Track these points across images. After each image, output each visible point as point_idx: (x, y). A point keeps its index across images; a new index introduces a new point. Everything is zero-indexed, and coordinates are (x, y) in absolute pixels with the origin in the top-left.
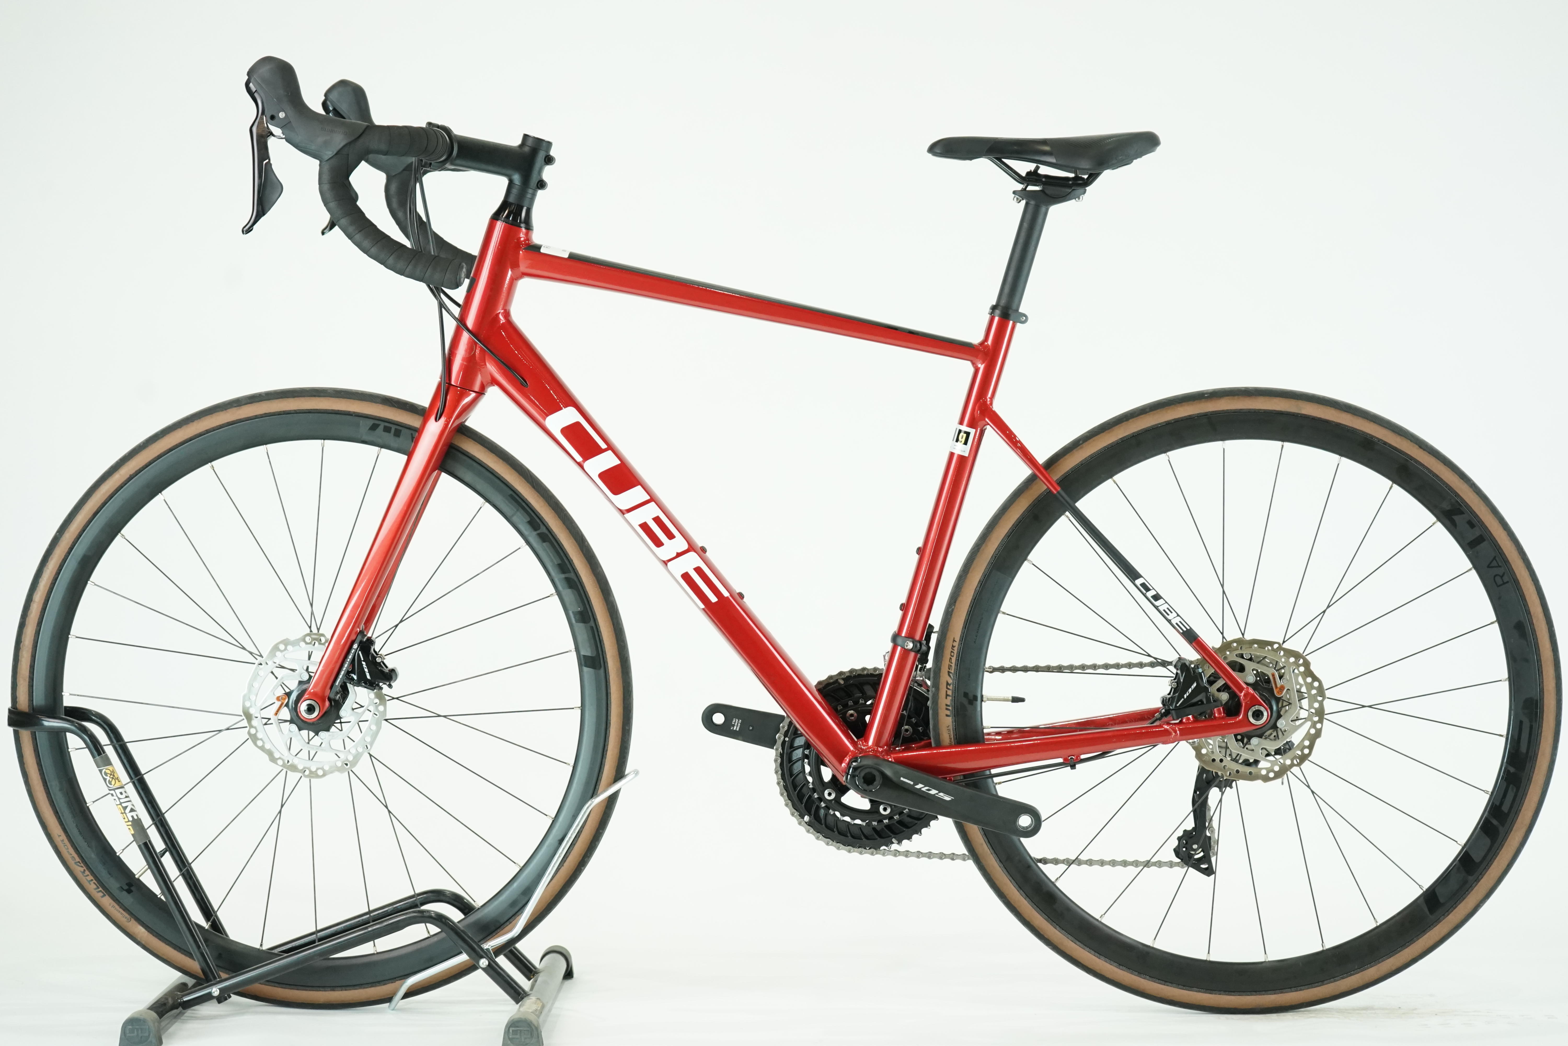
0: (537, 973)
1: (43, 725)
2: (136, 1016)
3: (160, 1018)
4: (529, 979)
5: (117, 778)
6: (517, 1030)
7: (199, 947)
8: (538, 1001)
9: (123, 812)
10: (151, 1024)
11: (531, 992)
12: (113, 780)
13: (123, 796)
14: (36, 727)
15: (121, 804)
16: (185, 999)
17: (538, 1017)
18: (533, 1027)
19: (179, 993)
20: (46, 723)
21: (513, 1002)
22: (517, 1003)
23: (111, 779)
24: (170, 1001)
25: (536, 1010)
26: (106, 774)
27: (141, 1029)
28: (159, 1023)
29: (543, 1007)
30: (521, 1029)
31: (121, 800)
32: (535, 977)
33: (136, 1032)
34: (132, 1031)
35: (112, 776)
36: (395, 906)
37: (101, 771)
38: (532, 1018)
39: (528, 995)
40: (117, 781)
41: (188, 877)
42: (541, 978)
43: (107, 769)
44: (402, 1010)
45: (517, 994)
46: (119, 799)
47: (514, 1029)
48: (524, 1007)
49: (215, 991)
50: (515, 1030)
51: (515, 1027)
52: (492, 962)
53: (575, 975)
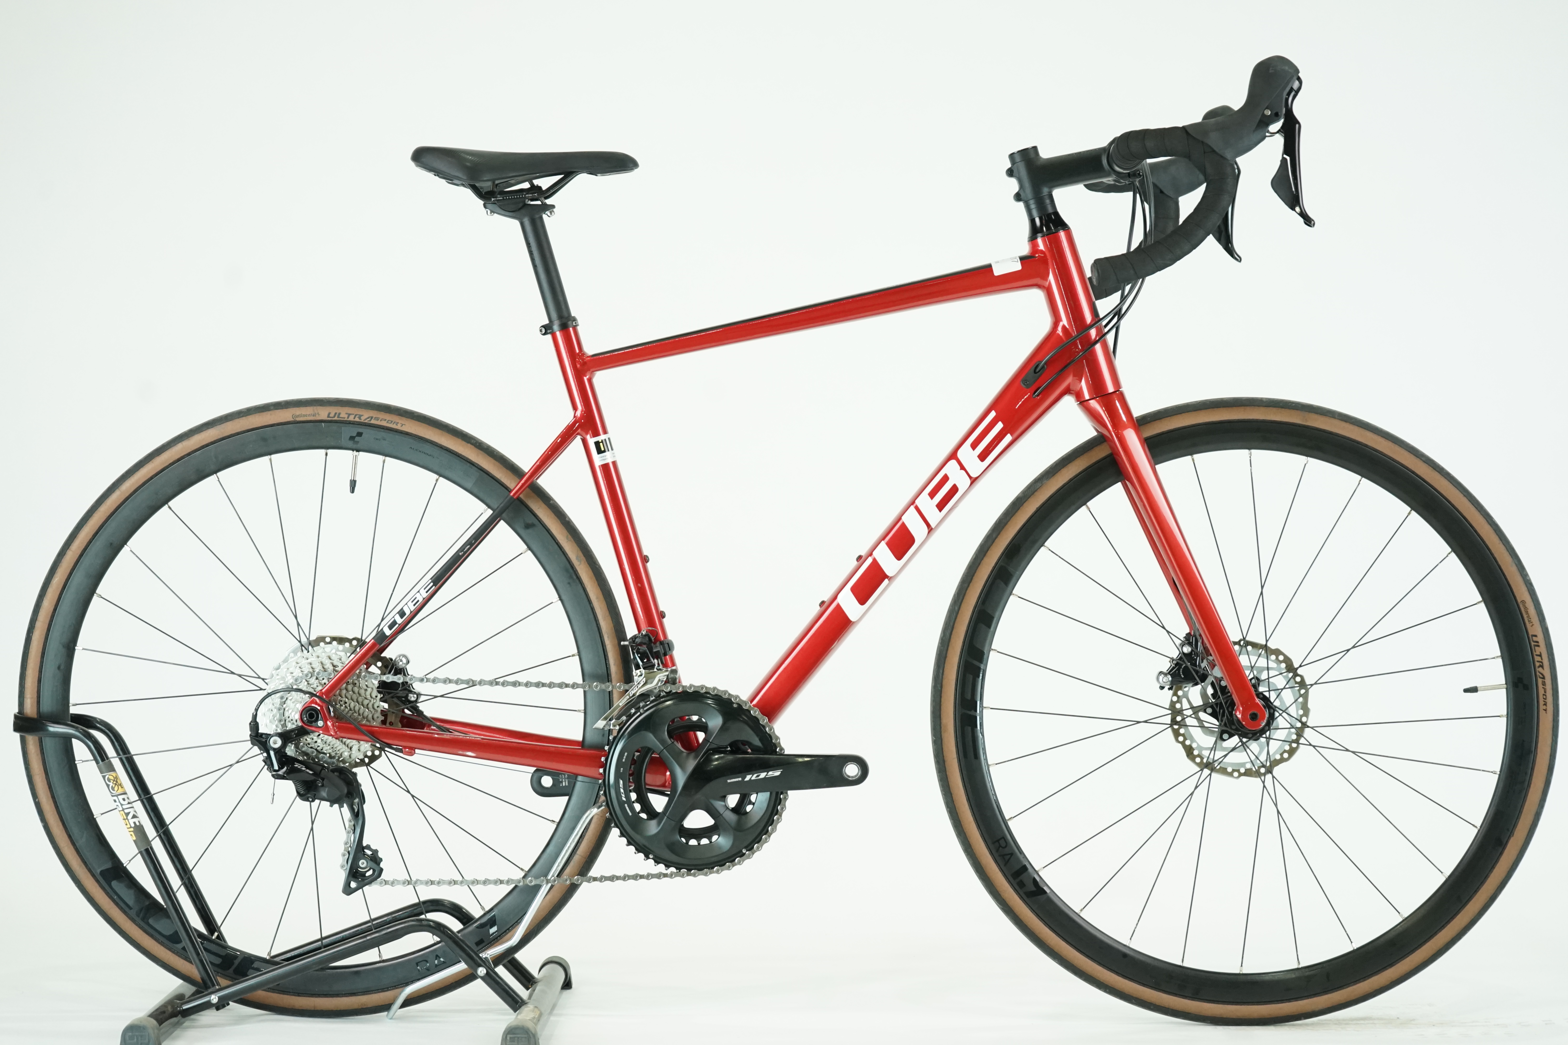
0: (535, 983)
1: (47, 730)
2: (136, 1023)
3: (160, 1025)
4: (527, 989)
5: (120, 784)
6: (515, 1037)
7: (198, 954)
8: (536, 1009)
9: (125, 818)
10: (151, 1031)
11: (528, 1001)
12: (116, 786)
13: (126, 802)
14: (41, 732)
15: (123, 810)
16: (185, 1007)
17: (536, 1024)
18: (531, 1035)
19: (178, 1001)
20: (51, 729)
21: (512, 1011)
22: (515, 1011)
23: (114, 785)
24: (170, 1009)
25: (534, 1018)
26: (109, 780)
27: (141, 1036)
28: (159, 1030)
29: (541, 1015)
30: (519, 1036)
31: (123, 806)
32: (533, 986)
33: (136, 1040)
34: (131, 1038)
35: (115, 782)
36: (394, 915)
37: (104, 777)
38: (530, 1025)
39: (526, 1003)
40: (120, 787)
41: (189, 886)
42: (539, 987)
43: (110, 775)
44: (401, 1018)
45: (515, 1002)
46: (122, 805)
47: (511, 1036)
48: (522, 1015)
49: (214, 999)
50: (513, 1038)
51: (512, 1034)
52: (490, 971)
53: (574, 985)
